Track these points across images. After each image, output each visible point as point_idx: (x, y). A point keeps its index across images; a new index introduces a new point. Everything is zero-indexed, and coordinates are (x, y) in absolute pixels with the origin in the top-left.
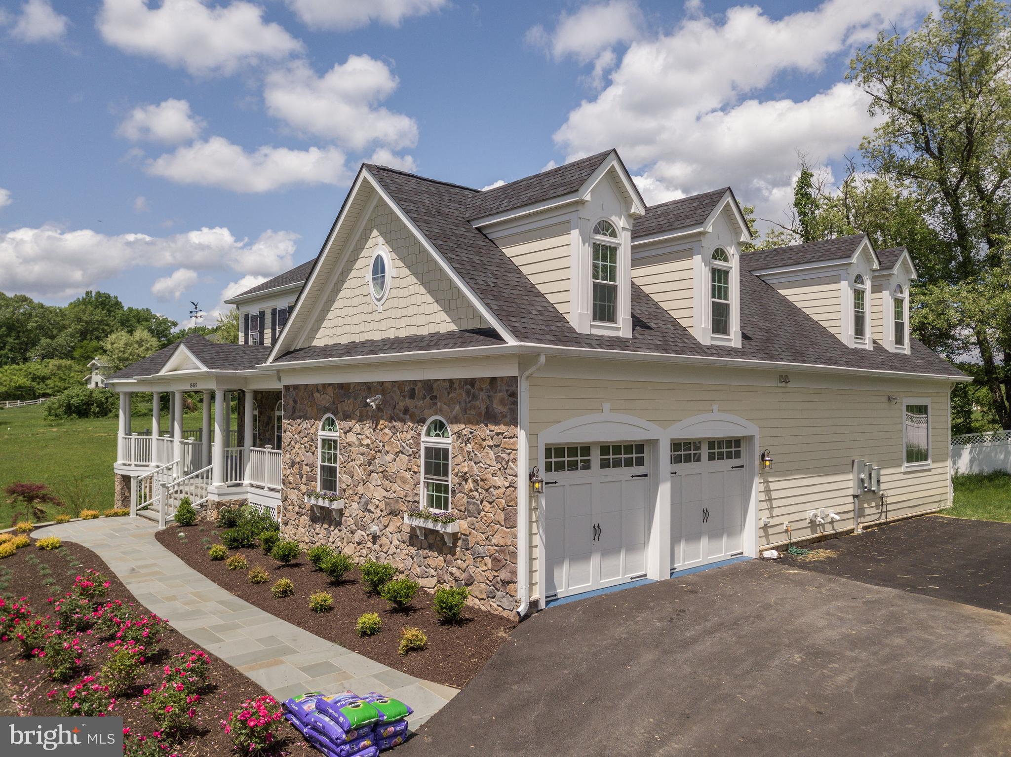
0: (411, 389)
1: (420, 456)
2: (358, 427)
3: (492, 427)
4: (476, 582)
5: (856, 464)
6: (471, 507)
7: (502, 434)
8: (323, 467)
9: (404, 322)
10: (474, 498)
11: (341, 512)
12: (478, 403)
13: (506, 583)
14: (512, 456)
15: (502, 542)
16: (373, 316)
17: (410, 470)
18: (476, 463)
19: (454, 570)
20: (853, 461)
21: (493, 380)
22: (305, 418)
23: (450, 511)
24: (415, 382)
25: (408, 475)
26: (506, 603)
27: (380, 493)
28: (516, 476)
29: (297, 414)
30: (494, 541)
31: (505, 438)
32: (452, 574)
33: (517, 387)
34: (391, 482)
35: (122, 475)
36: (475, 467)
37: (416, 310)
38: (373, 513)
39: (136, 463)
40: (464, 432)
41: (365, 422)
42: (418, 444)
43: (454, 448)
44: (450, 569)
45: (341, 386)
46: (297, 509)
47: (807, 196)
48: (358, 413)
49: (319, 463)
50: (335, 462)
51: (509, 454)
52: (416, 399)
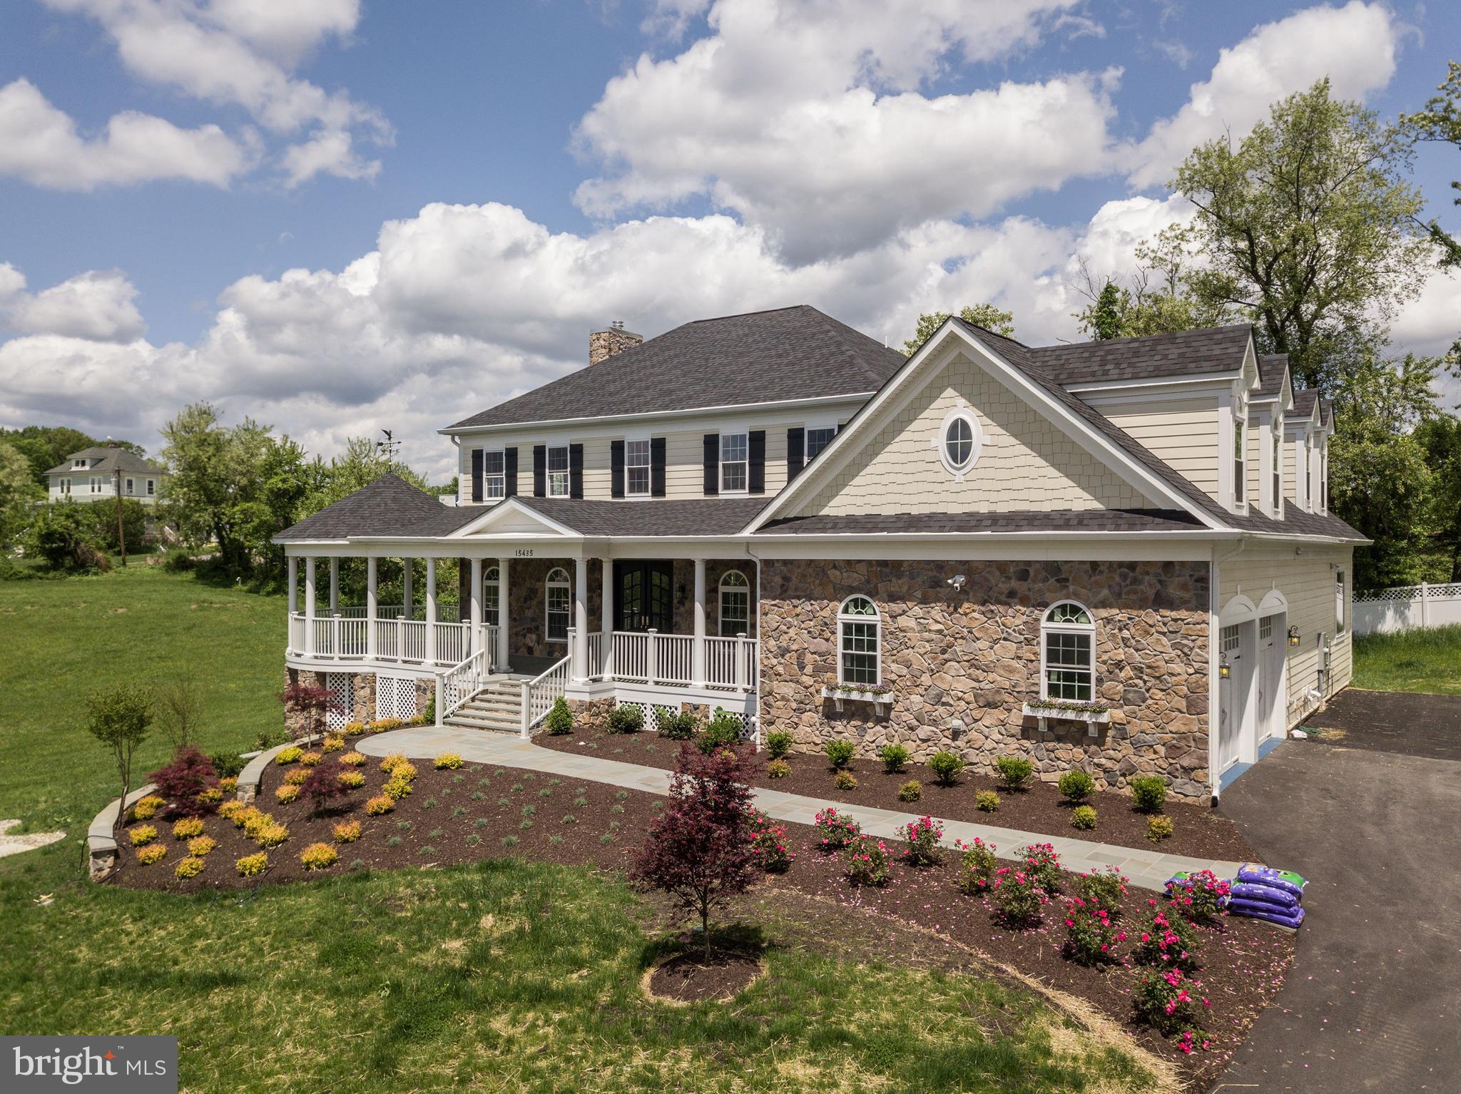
0: (1023, 571)
1: (1038, 643)
2: (917, 610)
3: (1167, 613)
4: (1139, 772)
5: (1322, 637)
6: (1130, 696)
7: (1183, 620)
8: (844, 655)
9: (1005, 495)
10: (1136, 686)
11: (888, 707)
12: (1142, 587)
13: (1187, 770)
14: (1199, 643)
15: (1183, 729)
16: (946, 486)
17: (1020, 658)
18: (1137, 650)
19: (1103, 761)
20: (1319, 635)
21: (1168, 565)
22: (809, 598)
23: (1093, 699)
24: (1029, 563)
25: (1017, 664)
26: (1189, 789)
27: (964, 685)
28: (1207, 663)
29: (791, 593)
30: (1170, 727)
31: (1188, 624)
32: (1098, 765)
33: (1208, 572)
34: (984, 671)
35: (316, 673)
36: (1136, 655)
37: (1028, 483)
38: (951, 706)
39: (342, 655)
40: (1118, 618)
41: (933, 605)
42: (1036, 631)
43: (1098, 634)
44: (1096, 760)
45: (884, 563)
46: (794, 705)
47: (1111, 314)
48: (919, 594)
49: (840, 650)
50: (874, 649)
51: (1193, 641)
52: (1029, 581)
